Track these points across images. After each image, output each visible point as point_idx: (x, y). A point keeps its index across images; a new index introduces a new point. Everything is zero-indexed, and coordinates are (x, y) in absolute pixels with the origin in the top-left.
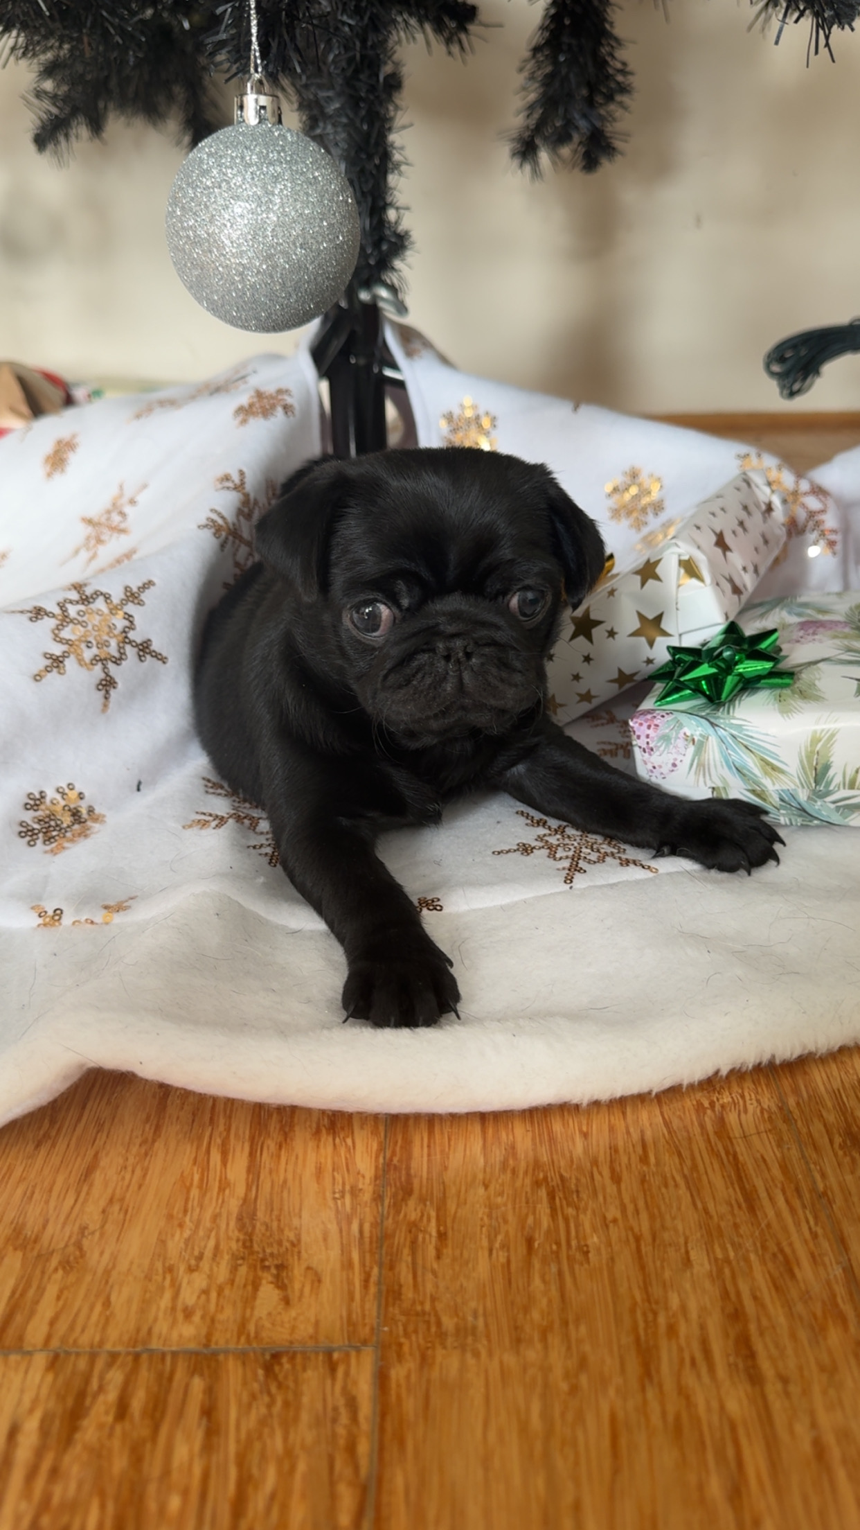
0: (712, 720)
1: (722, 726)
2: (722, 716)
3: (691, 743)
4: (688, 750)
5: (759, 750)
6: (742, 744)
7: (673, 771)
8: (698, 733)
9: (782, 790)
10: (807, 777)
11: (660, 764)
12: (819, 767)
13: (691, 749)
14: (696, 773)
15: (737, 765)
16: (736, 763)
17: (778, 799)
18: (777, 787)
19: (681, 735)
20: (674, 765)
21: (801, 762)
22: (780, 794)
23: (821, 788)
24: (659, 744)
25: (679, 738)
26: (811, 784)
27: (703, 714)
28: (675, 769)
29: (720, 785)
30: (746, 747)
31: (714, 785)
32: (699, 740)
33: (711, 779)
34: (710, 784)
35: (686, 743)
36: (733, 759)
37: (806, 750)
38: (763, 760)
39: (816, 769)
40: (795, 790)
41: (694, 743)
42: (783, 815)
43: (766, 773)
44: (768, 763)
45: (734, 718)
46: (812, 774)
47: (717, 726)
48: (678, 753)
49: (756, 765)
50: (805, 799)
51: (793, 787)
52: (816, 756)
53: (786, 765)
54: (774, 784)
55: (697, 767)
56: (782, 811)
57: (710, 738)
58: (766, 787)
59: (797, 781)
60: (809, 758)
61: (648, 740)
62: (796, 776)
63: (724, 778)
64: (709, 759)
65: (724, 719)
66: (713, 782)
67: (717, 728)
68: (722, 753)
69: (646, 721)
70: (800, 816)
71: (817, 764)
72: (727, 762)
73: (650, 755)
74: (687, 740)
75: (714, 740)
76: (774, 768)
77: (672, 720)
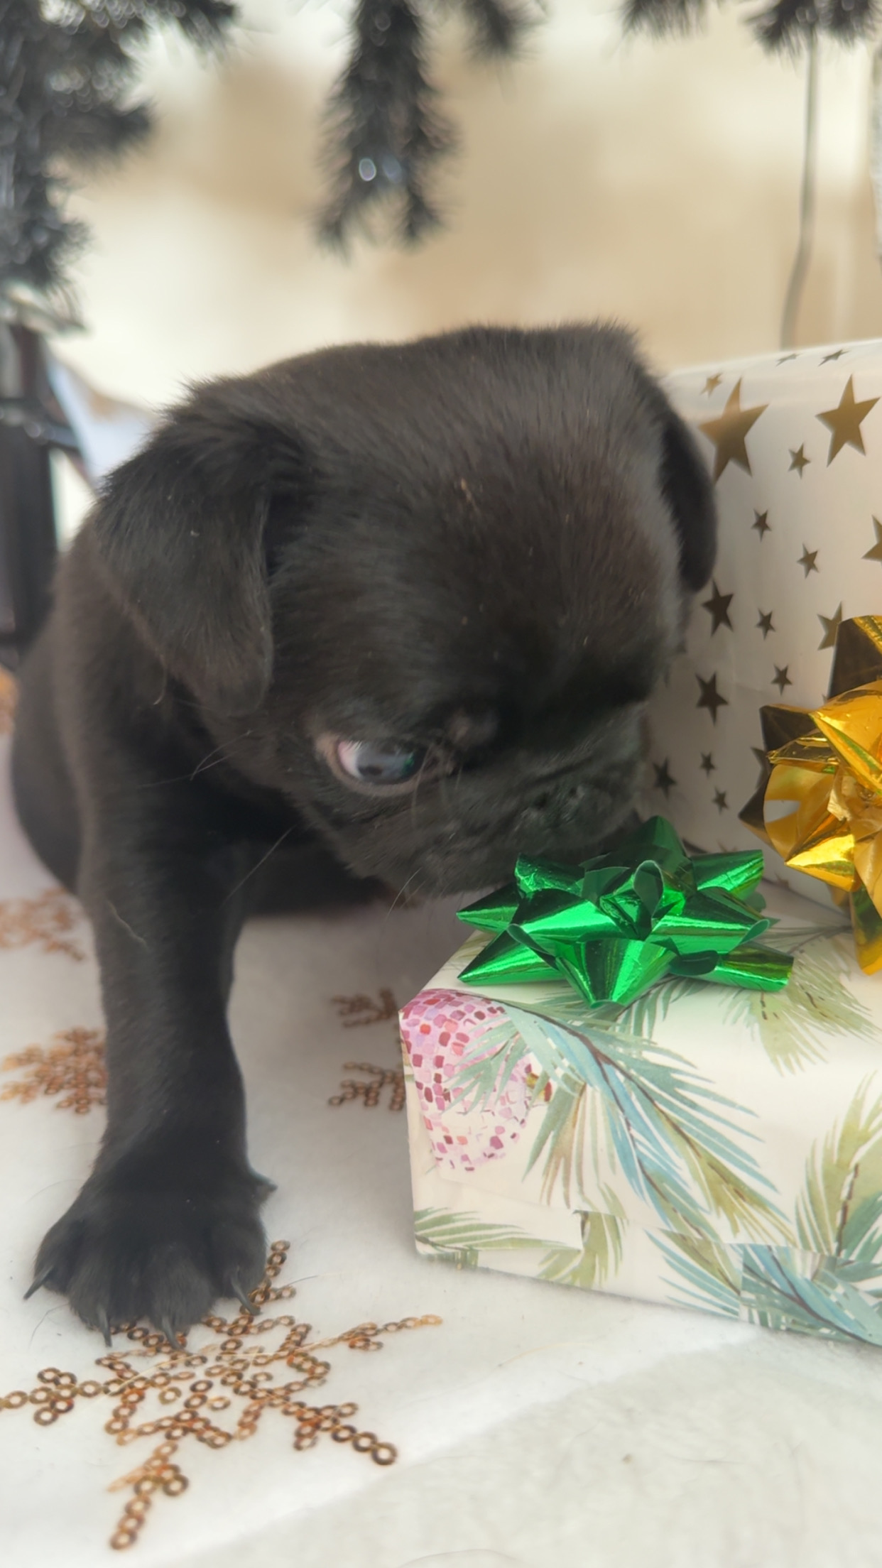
0: (598, 1044)
1: (621, 1064)
2: (622, 1038)
3: (542, 1096)
4: (533, 1111)
5: (707, 1141)
6: (668, 1118)
7: (491, 1156)
8: (560, 1072)
9: (754, 1248)
10: (821, 1225)
11: (462, 1133)
12: (853, 1206)
13: (540, 1112)
14: (546, 1173)
15: (650, 1170)
16: (645, 1163)
17: (740, 1267)
18: (743, 1238)
19: (520, 1071)
20: (496, 1143)
21: (810, 1185)
22: (746, 1255)
23: (853, 1258)
24: (464, 1086)
25: (513, 1078)
26: (827, 1242)
27: (578, 1023)
28: (498, 1152)
29: (603, 1209)
30: (677, 1128)
31: (587, 1208)
32: (560, 1090)
33: (582, 1192)
34: (576, 1203)
35: (529, 1093)
36: (639, 1154)
37: (827, 1159)
38: (714, 1166)
39: (845, 1209)
40: (786, 1250)
41: (547, 1098)
42: (748, 1303)
43: (719, 1201)
44: (726, 1177)
45: (652, 1047)
46: (833, 1220)
47: (609, 1061)
48: (508, 1114)
49: (696, 1177)
50: (808, 1276)
51: (782, 1242)
52: (850, 1178)
53: (773, 1187)
54: (735, 1230)
55: (551, 1156)
56: (747, 1295)
57: (589, 1089)
58: (715, 1236)
59: (794, 1229)
60: (831, 1179)
61: (440, 1071)
62: (793, 1217)
63: (614, 1197)
64: (581, 1143)
65: (626, 1045)
66: (586, 1200)
67: (607, 1067)
68: (614, 1132)
69: (441, 1020)
70: (788, 1311)
71: (850, 1196)
72: (625, 1156)
73: (441, 1107)
74: (532, 1087)
75: (598, 1095)
76: (740, 1191)
77: (501, 1028)
